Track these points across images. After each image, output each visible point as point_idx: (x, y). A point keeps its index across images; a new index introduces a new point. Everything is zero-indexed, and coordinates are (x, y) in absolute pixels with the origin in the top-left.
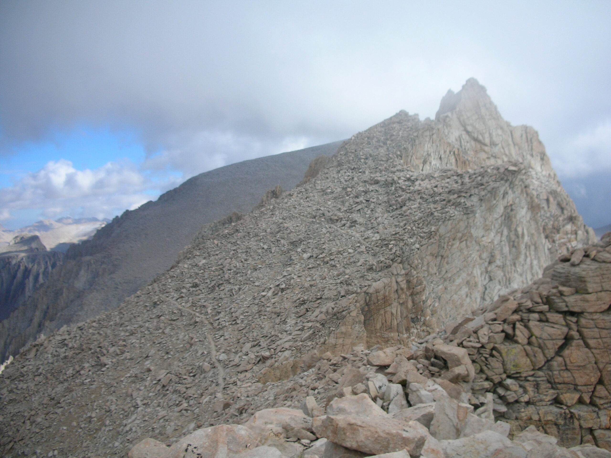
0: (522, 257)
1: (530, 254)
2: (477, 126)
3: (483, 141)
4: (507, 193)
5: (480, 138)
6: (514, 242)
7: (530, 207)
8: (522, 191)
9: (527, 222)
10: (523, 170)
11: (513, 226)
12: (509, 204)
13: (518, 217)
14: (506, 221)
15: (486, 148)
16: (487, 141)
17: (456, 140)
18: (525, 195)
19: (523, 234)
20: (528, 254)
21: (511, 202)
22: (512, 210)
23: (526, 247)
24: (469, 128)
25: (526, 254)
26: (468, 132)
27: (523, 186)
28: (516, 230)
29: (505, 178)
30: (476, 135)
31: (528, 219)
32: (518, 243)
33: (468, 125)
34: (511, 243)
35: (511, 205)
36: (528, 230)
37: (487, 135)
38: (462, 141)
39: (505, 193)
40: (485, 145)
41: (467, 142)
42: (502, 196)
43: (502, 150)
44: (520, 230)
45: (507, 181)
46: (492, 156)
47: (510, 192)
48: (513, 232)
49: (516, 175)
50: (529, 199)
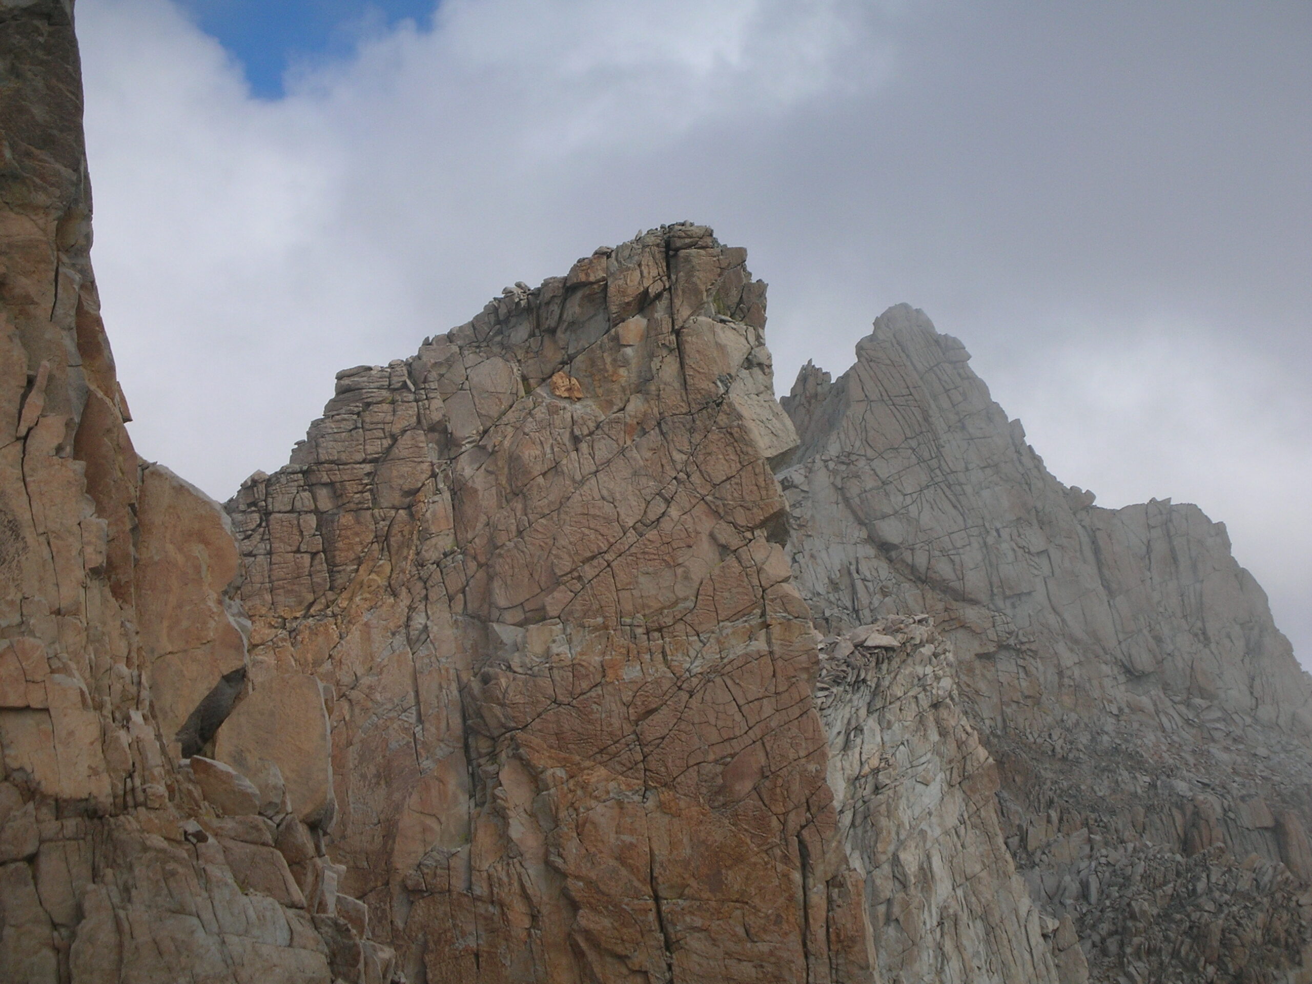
0: (926, 959)
1: (959, 948)
2: (926, 519)
3: (956, 585)
4: (859, 730)
5: (944, 569)
6: (889, 901)
7: (956, 778)
8: (921, 719)
9: (947, 833)
10: (922, 644)
11: (885, 849)
12: (866, 769)
13: (905, 815)
14: (860, 831)
15: (971, 614)
16: (975, 581)
17: (834, 586)
18: (934, 737)
19: (926, 877)
20: (949, 946)
21: (875, 762)
22: (877, 789)
23: (940, 924)
24: (891, 531)
25: (940, 947)
26: (885, 548)
27: (925, 703)
28: (895, 861)
29: (851, 678)
30: (921, 560)
31: (952, 821)
32: (906, 905)
33: (884, 517)
34: (882, 909)
35: (876, 771)
36: (950, 862)
37: (972, 556)
38: (859, 585)
39: (854, 730)
40: (963, 597)
41: (885, 593)
42: (840, 740)
43: (1052, 619)
44: (910, 860)
45: (859, 683)
46: (1003, 647)
47: (871, 724)
48: (886, 868)
49: (895, 663)
50: (951, 749)
